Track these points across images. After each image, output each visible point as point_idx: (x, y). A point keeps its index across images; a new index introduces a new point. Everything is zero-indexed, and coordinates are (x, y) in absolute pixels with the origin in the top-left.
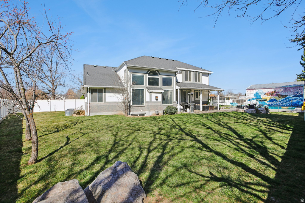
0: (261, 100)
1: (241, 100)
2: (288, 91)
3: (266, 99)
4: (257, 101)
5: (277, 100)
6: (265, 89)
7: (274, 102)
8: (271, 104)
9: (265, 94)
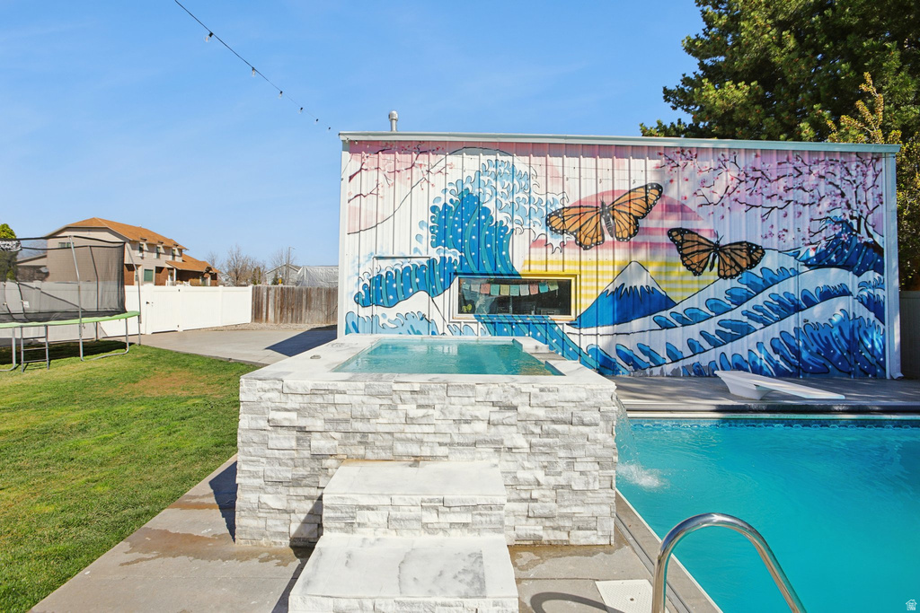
0: (506, 291)
1: (308, 292)
2: (769, 203)
3: (560, 283)
4: (461, 312)
5: (668, 303)
6: (554, 160)
7: (646, 322)
8: (612, 353)
9: (556, 222)
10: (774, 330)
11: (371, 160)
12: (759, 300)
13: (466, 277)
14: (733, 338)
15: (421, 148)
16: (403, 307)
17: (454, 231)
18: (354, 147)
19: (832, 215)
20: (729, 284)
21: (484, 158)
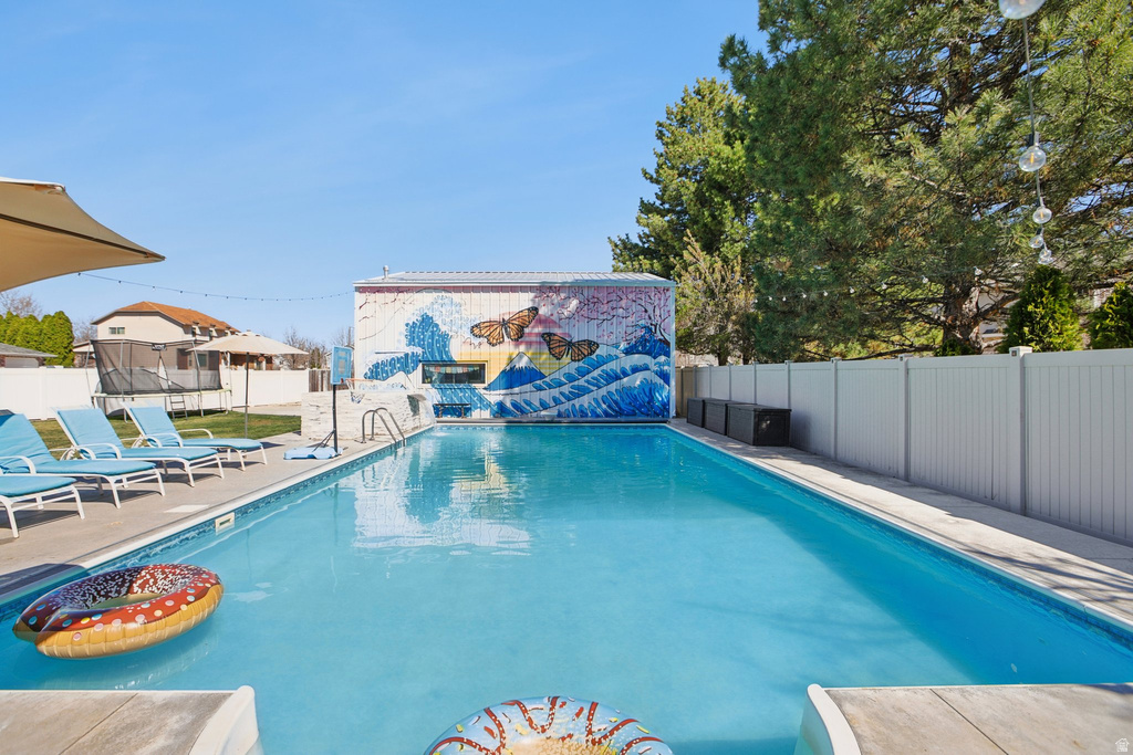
0: (449, 370)
2: (602, 317)
3: (480, 365)
4: (423, 382)
5: (542, 376)
6: (475, 296)
7: (528, 387)
8: (508, 405)
9: (477, 331)
10: (603, 391)
11: (372, 297)
12: (596, 373)
13: (427, 363)
14: (579, 396)
15: (399, 290)
16: (391, 380)
17: (418, 337)
18: (361, 290)
19: (640, 323)
20: (576, 365)
21: (435, 295)
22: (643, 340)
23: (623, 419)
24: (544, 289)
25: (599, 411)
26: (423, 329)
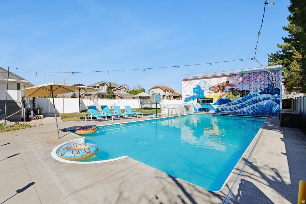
0: (204, 100)
2: (251, 82)
3: (212, 98)
4: (197, 103)
5: (230, 101)
6: (211, 79)
7: (226, 104)
8: (220, 109)
9: (211, 89)
11: (185, 82)
13: (198, 98)
14: (242, 107)
15: (192, 80)
16: (190, 102)
17: (196, 91)
18: (183, 80)
19: (266, 83)
20: (242, 98)
21: (200, 80)
22: (268, 89)
23: (259, 115)
24: (230, 76)
25: (250, 112)
26: (197, 89)
